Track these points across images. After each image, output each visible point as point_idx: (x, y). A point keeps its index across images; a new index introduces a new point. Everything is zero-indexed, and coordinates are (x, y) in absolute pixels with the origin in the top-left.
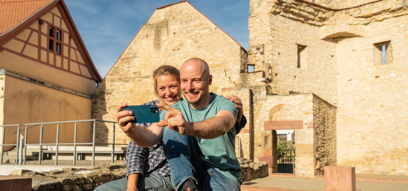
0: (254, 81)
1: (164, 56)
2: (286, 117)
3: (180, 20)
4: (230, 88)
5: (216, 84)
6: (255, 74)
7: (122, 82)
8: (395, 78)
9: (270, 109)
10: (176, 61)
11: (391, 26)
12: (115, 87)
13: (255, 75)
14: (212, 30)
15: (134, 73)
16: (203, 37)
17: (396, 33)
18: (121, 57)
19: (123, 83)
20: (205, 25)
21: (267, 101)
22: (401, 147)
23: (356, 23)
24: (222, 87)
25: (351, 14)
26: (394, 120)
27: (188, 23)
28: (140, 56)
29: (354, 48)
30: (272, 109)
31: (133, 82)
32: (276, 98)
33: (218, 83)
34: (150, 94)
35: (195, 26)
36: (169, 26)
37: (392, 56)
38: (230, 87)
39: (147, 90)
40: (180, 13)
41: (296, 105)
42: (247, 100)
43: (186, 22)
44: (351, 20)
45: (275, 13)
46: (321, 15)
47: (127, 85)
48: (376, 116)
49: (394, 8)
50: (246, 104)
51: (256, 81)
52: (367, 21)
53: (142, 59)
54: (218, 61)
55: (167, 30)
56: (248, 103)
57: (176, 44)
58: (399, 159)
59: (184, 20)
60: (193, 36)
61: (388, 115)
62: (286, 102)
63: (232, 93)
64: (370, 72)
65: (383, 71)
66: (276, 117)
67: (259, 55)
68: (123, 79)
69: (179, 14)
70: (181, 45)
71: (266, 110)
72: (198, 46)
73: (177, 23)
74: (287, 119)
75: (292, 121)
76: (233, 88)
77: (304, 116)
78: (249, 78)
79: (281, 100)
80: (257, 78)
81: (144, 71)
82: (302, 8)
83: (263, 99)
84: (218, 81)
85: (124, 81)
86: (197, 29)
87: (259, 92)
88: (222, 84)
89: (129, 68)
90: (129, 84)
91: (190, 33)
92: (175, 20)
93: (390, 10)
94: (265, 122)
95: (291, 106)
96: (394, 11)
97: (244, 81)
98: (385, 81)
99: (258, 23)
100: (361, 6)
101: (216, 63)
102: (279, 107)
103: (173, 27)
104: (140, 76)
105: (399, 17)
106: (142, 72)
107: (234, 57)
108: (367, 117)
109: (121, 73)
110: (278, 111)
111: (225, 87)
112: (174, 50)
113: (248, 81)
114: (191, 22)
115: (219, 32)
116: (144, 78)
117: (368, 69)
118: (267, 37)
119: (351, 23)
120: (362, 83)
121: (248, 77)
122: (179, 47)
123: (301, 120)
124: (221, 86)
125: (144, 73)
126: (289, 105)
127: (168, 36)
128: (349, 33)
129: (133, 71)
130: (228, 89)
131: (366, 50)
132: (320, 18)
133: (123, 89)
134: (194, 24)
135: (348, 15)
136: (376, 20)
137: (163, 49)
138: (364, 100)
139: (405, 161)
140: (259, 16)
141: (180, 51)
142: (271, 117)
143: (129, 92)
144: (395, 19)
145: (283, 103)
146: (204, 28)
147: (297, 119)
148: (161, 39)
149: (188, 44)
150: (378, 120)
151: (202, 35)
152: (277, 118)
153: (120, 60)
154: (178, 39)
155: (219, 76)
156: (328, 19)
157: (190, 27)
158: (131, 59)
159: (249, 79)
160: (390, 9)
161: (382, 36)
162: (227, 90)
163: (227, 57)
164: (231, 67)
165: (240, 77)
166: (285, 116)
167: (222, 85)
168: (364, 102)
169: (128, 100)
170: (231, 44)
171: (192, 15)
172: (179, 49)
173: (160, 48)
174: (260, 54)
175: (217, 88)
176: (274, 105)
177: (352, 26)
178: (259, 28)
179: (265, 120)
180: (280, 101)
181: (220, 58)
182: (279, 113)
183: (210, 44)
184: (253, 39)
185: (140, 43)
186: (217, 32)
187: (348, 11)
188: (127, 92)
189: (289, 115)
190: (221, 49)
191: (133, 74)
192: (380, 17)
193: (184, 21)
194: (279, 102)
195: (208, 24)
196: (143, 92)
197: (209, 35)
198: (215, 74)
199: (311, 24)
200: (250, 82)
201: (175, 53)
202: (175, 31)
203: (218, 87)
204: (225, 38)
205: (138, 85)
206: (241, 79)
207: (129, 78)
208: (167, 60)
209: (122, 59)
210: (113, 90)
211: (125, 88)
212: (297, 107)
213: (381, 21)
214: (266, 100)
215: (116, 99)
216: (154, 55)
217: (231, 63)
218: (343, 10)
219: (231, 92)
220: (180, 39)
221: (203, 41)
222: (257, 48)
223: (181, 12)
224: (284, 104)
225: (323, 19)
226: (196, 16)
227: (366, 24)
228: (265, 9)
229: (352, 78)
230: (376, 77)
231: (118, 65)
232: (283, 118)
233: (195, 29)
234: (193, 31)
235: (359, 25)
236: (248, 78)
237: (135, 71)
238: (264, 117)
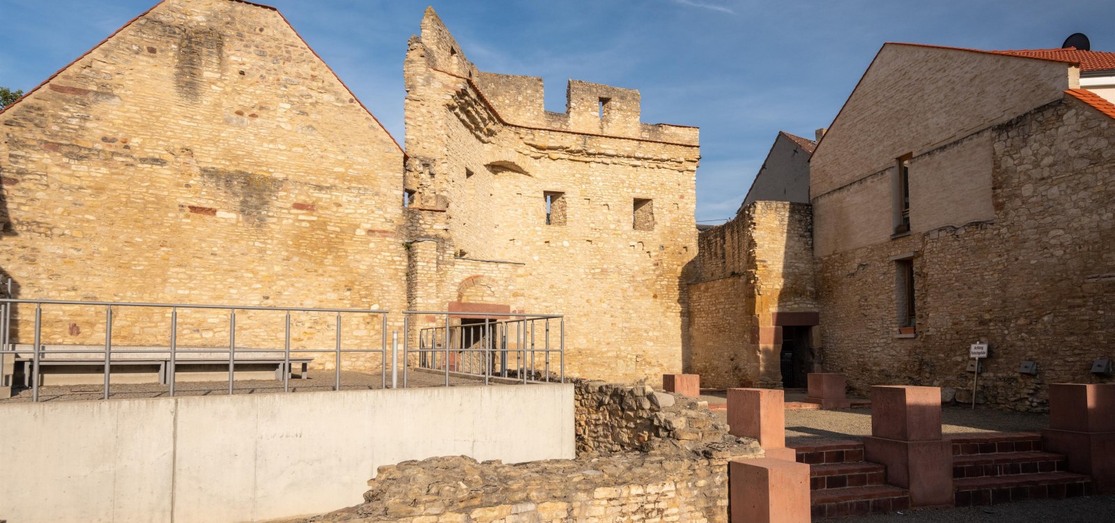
0: (432, 227)
1: (209, 121)
2: (484, 299)
3: (257, 47)
4: (385, 232)
5: (355, 218)
6: (432, 213)
7: (59, 154)
8: (568, 248)
9: (460, 281)
10: (247, 142)
11: (565, 171)
12: (31, 166)
13: (433, 216)
14: (344, 102)
15: (105, 139)
16: (319, 107)
17: (571, 184)
18: (52, 82)
19: (65, 160)
20: (326, 83)
21: (456, 266)
22: (572, 348)
23: (526, 152)
24: (369, 226)
25: (522, 136)
26: (565, 308)
27: (281, 62)
28: (127, 96)
29: (518, 190)
30: (463, 281)
31: (105, 165)
32: (470, 264)
33: (359, 216)
34: (167, 207)
35: (299, 76)
36: (226, 51)
37: (565, 216)
38: (386, 229)
39: (156, 196)
40: (257, 30)
41: (500, 280)
42: (433, 263)
43: (275, 60)
44: (521, 146)
45: (452, 108)
46: (491, 126)
47: (80, 168)
48: (545, 301)
49: (573, 148)
50: (432, 269)
51: (435, 227)
52: (539, 155)
53: (134, 108)
54: (354, 169)
55: (220, 58)
56: (434, 267)
57: (245, 100)
58: (570, 364)
59: (268, 51)
60: (294, 96)
61: (559, 301)
62: (484, 273)
63: (389, 242)
64: (539, 233)
65: (555, 234)
66: (468, 296)
67: (425, 176)
68: (65, 150)
69: (255, 30)
70: (261, 108)
71: (452, 282)
72: (308, 124)
73: (248, 50)
74: (486, 301)
75: (494, 305)
76: (391, 232)
77: (512, 299)
78: (423, 219)
79: (477, 268)
80: (436, 222)
81: (143, 143)
82: (479, 108)
83: (448, 263)
84: (359, 211)
85: (66, 155)
86: (303, 85)
87: (443, 248)
88: (368, 219)
89: (85, 119)
90: (89, 167)
91: (285, 87)
92: (244, 43)
93: (568, 150)
94: (451, 304)
95: (493, 280)
96: (571, 152)
97: (411, 222)
98: (557, 250)
99: (423, 115)
100: (535, 129)
101: (351, 172)
102: (475, 280)
103: (236, 56)
104: (127, 151)
105: (575, 162)
106: (135, 142)
107: (392, 171)
108: (533, 301)
109: (55, 128)
110: (472, 286)
111: (375, 228)
112: (240, 113)
113: (420, 224)
114: (287, 64)
115: (359, 110)
116: (143, 160)
117: (537, 228)
118: (440, 149)
119: (521, 151)
120: (528, 247)
121: (421, 217)
122: (255, 111)
123: (507, 304)
124: (364, 222)
125: (141, 146)
126: (490, 278)
127: (222, 75)
128: (516, 166)
129: (99, 133)
130: (380, 232)
131: (535, 197)
132: (488, 130)
133: (66, 179)
134: (295, 69)
135: (517, 136)
136: (549, 157)
137: (206, 100)
138: (531, 274)
139: (577, 368)
140: (426, 104)
141: (258, 120)
142: (460, 296)
143: (89, 191)
144: (570, 163)
145: (480, 273)
146: (323, 88)
147: (501, 303)
148: (200, 75)
149: (280, 111)
150: (547, 307)
151: (317, 102)
152: (470, 298)
153: (47, 86)
154: (251, 89)
155: (361, 202)
156: (496, 134)
157: (286, 73)
158: (91, 97)
159: (421, 222)
160: (568, 148)
161: (554, 183)
162: (377, 234)
163: (376, 167)
164: (384, 190)
165: (404, 212)
166: (482, 296)
167: (367, 223)
168: (530, 277)
169: (87, 212)
170: (385, 143)
171: (291, 49)
172: (253, 116)
173: (197, 95)
174: (429, 176)
175: (358, 226)
176: (466, 275)
177: (522, 155)
178: (425, 126)
179: (450, 300)
180: (475, 269)
181: (359, 164)
182: (473, 291)
183: (337, 128)
184: (414, 142)
185: (127, 61)
186: (354, 109)
187: (518, 129)
188: (81, 188)
189: (489, 295)
190: (363, 147)
191: (99, 140)
192: (554, 154)
193: (269, 53)
194: (474, 271)
195: (332, 85)
196: (143, 199)
197: (336, 109)
198: (351, 197)
199: (478, 137)
200: (423, 226)
201: (243, 122)
202: (243, 68)
203: (360, 224)
204: (372, 127)
205: (122, 177)
206: (404, 218)
207: (90, 150)
208: (219, 131)
209: (53, 87)
210: (21, 172)
211: (71, 176)
212: (502, 282)
213: (554, 160)
214: (453, 264)
215: (38, 203)
216: (175, 109)
217: (385, 181)
218: (513, 126)
219: (388, 239)
220: (258, 92)
221: (319, 117)
222: (424, 162)
223: (261, 30)
224: (483, 276)
225: (491, 133)
226: (302, 55)
227: (536, 158)
228: (439, 94)
229: (516, 238)
230: (546, 242)
231: (42, 103)
232: (480, 299)
233: (299, 84)
234: (294, 87)
235: (528, 157)
236: (419, 219)
237: (110, 135)
238: (449, 295)
